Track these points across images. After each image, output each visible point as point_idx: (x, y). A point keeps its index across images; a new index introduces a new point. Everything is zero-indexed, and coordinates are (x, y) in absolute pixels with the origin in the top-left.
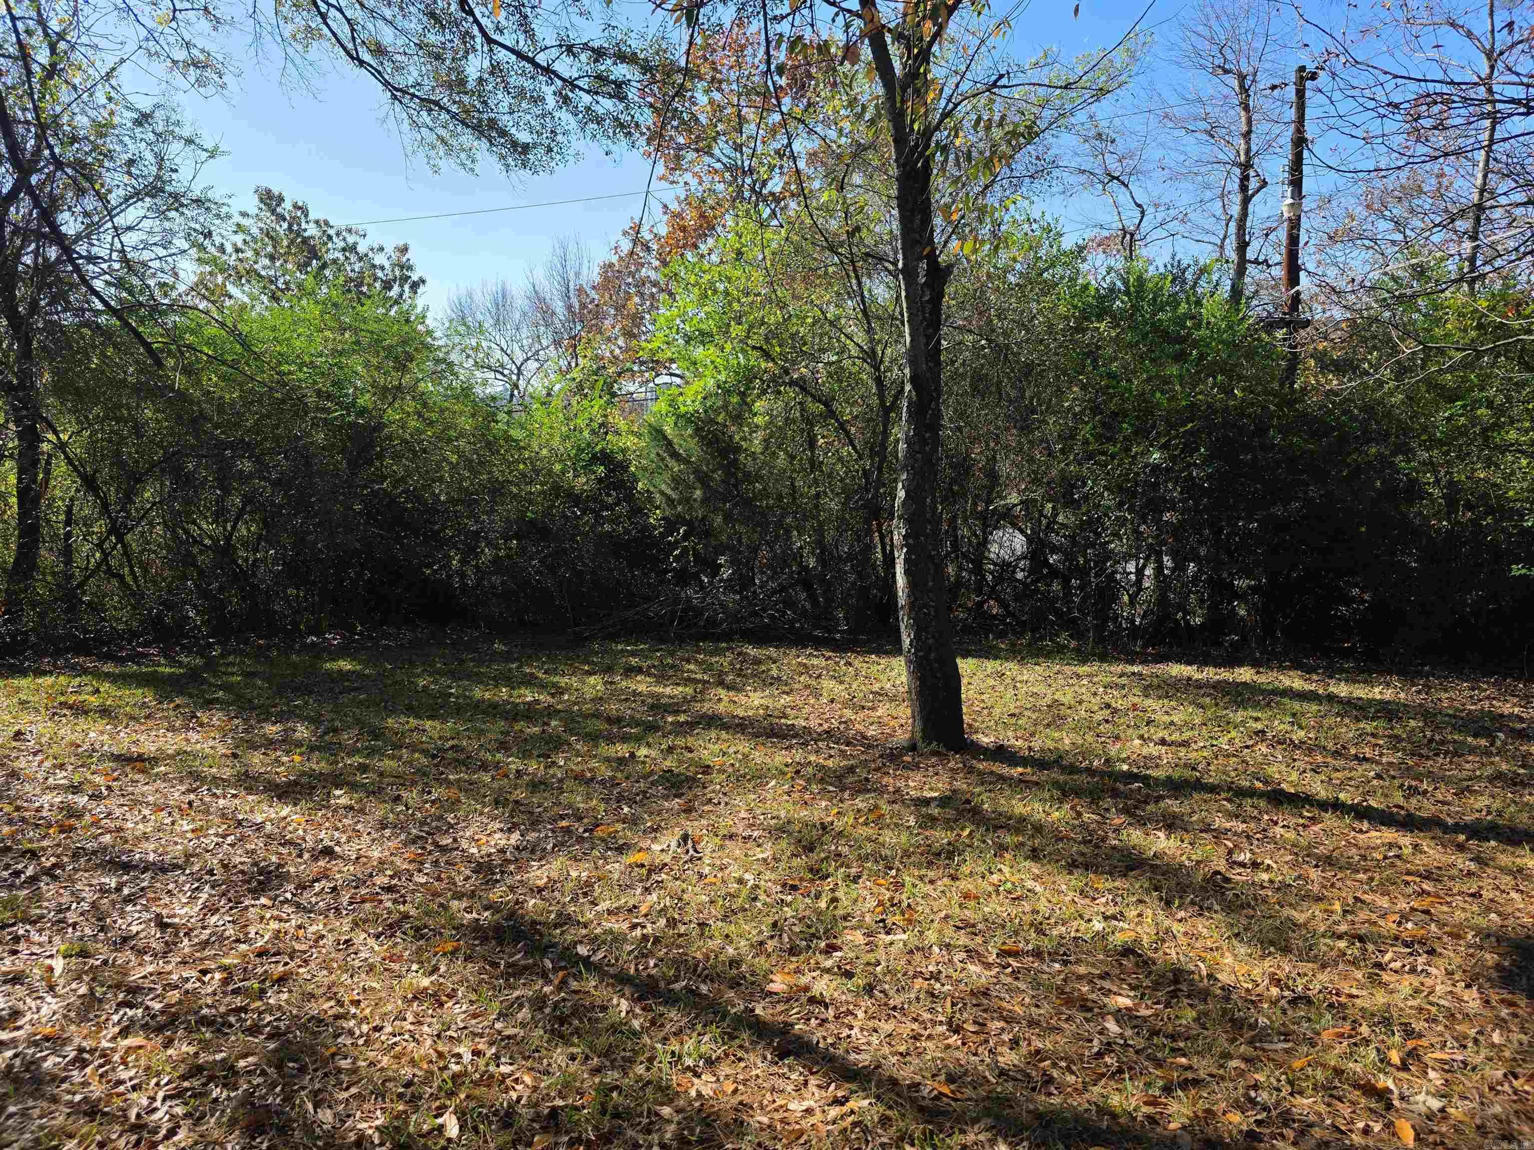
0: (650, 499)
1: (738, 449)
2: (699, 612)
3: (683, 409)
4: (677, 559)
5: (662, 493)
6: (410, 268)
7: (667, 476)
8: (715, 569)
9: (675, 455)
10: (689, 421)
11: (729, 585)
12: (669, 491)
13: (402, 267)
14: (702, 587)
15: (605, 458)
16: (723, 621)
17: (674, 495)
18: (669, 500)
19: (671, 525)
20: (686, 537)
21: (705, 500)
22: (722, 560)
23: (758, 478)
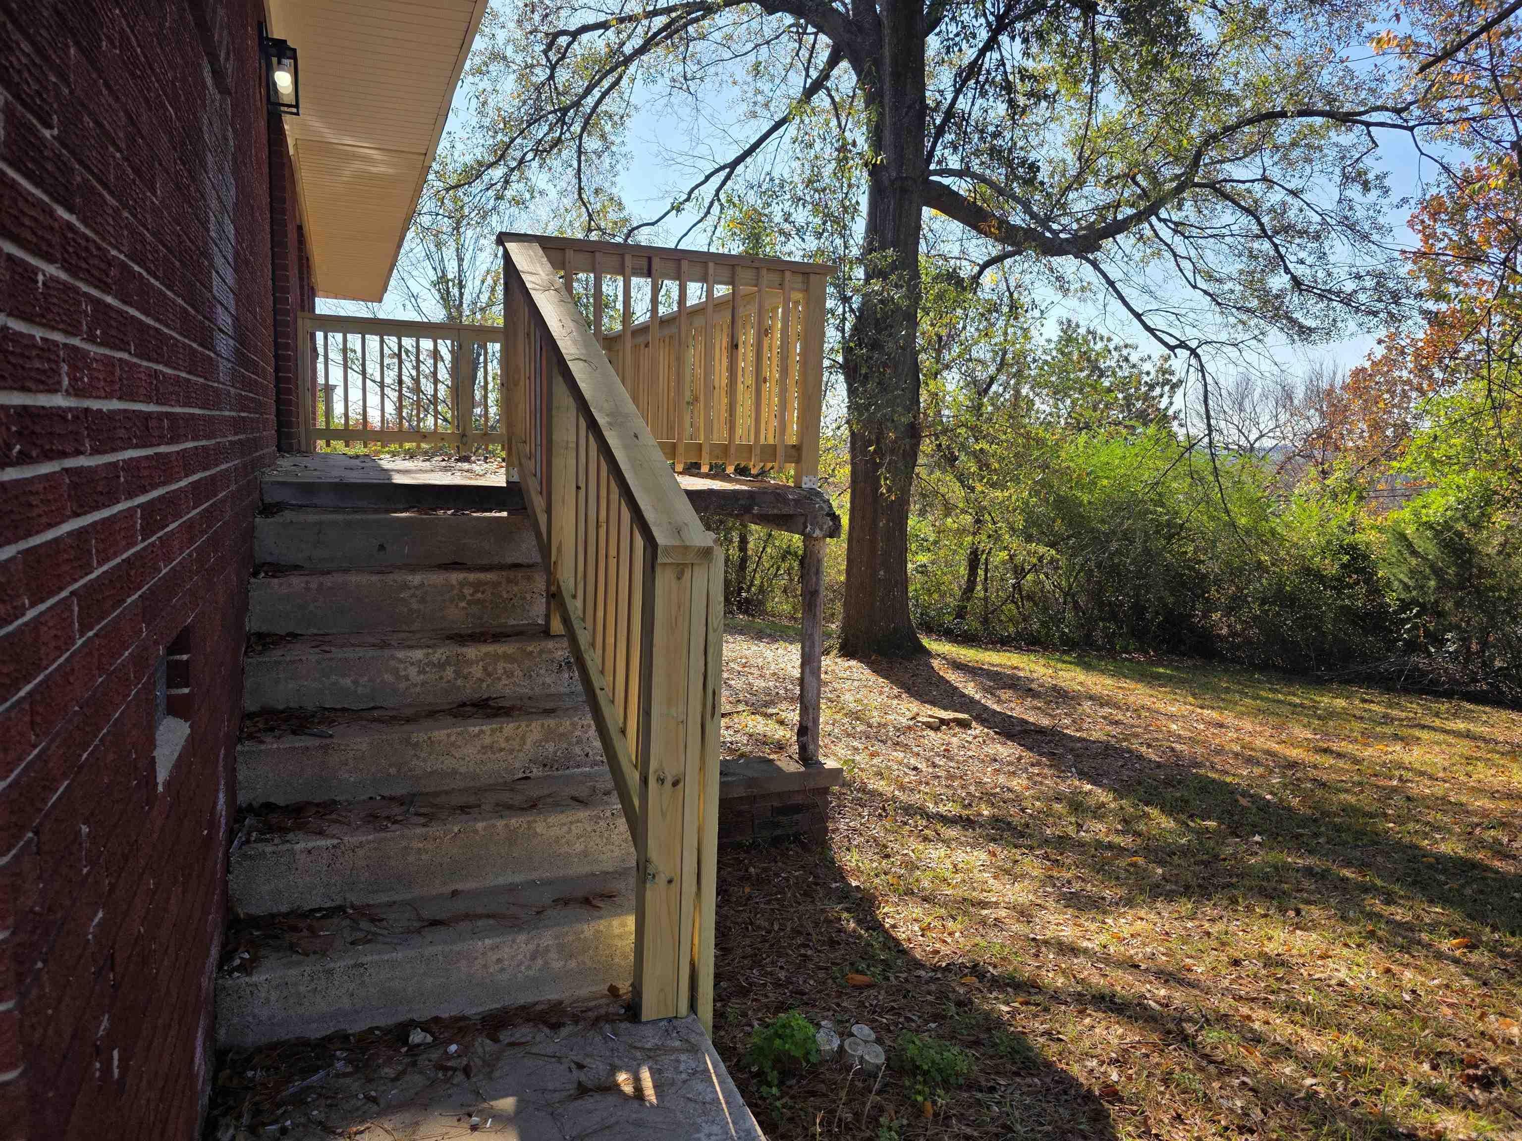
0: (1388, 584)
1: (1472, 551)
2: (1424, 674)
3: (1425, 519)
4: (1408, 631)
5: (1401, 581)
6: (1172, 373)
7: (1405, 568)
8: (1440, 642)
9: (1414, 553)
10: (1431, 527)
11: (1454, 657)
12: (1406, 580)
13: (1164, 373)
14: (1430, 655)
15: (1351, 549)
16: (1444, 683)
17: (1411, 583)
18: (1406, 587)
19: (1405, 606)
20: (1417, 616)
21: (1438, 589)
22: (1449, 636)
23: (1492, 574)
